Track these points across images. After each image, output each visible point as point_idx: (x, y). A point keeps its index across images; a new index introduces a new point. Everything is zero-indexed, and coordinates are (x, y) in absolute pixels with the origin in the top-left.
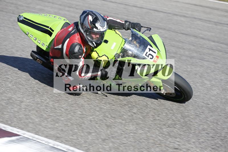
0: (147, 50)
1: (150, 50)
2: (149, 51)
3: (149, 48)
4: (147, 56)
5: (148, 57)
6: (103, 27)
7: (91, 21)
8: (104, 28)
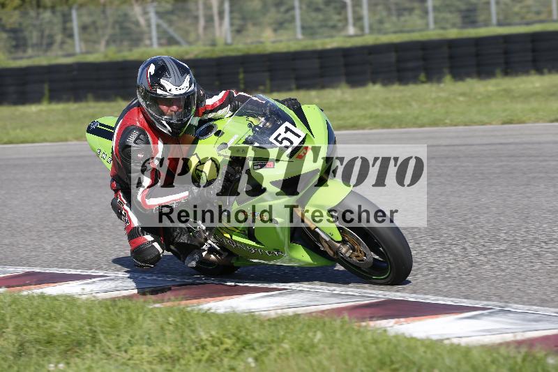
0: (281, 130)
1: (287, 129)
2: (285, 132)
3: (286, 127)
4: (277, 141)
5: (281, 143)
6: (178, 85)
7: (153, 73)
8: (182, 87)
